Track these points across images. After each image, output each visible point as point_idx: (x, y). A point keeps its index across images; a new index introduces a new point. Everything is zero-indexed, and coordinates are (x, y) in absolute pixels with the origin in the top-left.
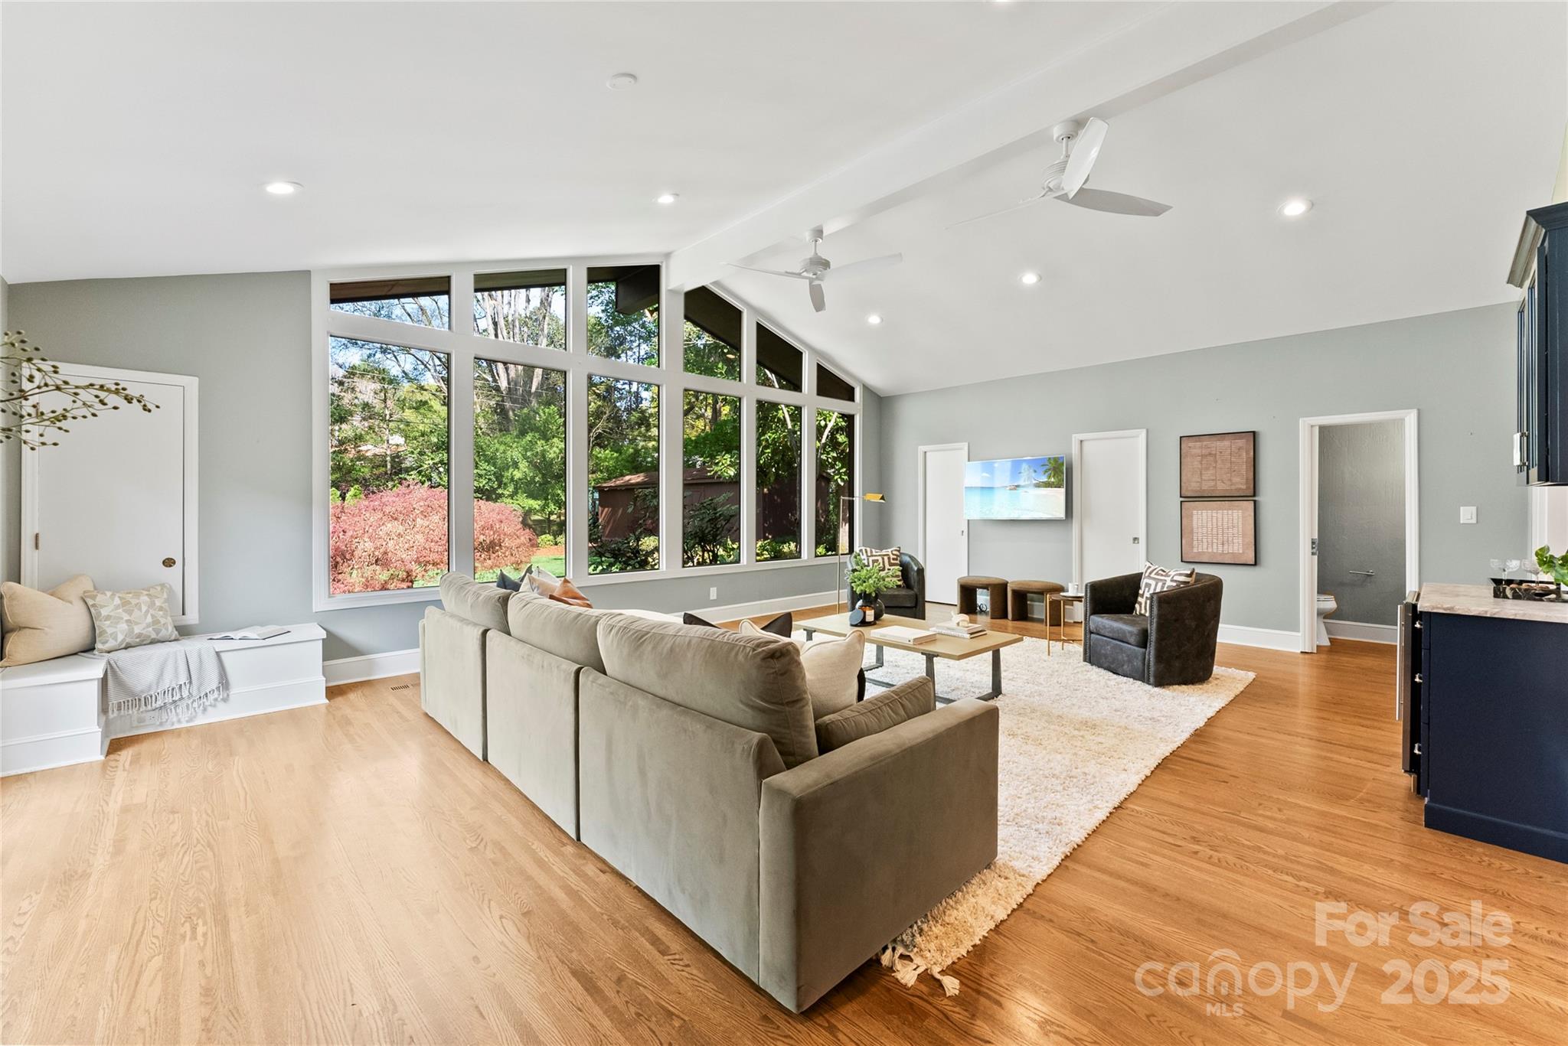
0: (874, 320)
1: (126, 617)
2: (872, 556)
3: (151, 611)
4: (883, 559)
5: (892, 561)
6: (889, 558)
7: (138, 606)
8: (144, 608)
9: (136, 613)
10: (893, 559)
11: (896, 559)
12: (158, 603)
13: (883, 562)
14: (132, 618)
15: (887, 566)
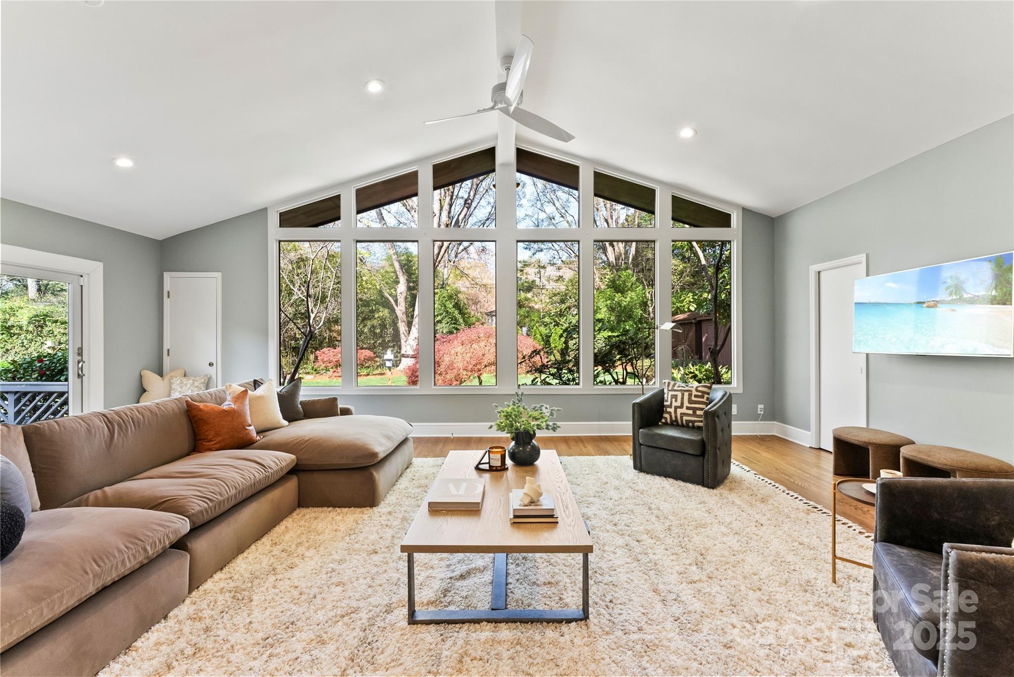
0: (687, 133)
1: (179, 390)
2: (673, 390)
3: (192, 388)
4: (683, 395)
5: (693, 398)
6: (690, 395)
7: (186, 385)
8: (188, 386)
9: (184, 388)
10: (696, 396)
11: (702, 397)
12: (196, 384)
13: (682, 398)
14: (182, 390)
15: (686, 404)
